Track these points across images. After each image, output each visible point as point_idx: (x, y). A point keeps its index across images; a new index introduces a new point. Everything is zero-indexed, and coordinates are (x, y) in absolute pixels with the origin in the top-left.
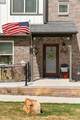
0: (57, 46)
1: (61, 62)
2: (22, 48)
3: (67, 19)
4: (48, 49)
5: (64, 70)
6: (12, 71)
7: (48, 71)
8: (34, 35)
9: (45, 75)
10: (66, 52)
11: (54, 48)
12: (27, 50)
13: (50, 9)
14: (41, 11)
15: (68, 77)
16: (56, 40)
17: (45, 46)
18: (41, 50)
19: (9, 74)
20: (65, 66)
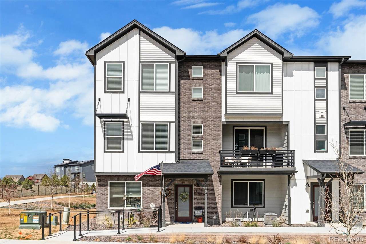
0: (191, 186)
1: (195, 204)
2: (151, 189)
3: (202, 157)
4: (181, 189)
5: (198, 213)
6: (140, 215)
7: (180, 214)
8: (166, 176)
9: (177, 219)
10: (201, 193)
11: (187, 189)
12: (158, 191)
13: (182, 146)
14: (173, 148)
15: (203, 221)
16: (191, 181)
17: (177, 186)
18: (173, 191)
19: (136, 219)
20: (199, 208)
